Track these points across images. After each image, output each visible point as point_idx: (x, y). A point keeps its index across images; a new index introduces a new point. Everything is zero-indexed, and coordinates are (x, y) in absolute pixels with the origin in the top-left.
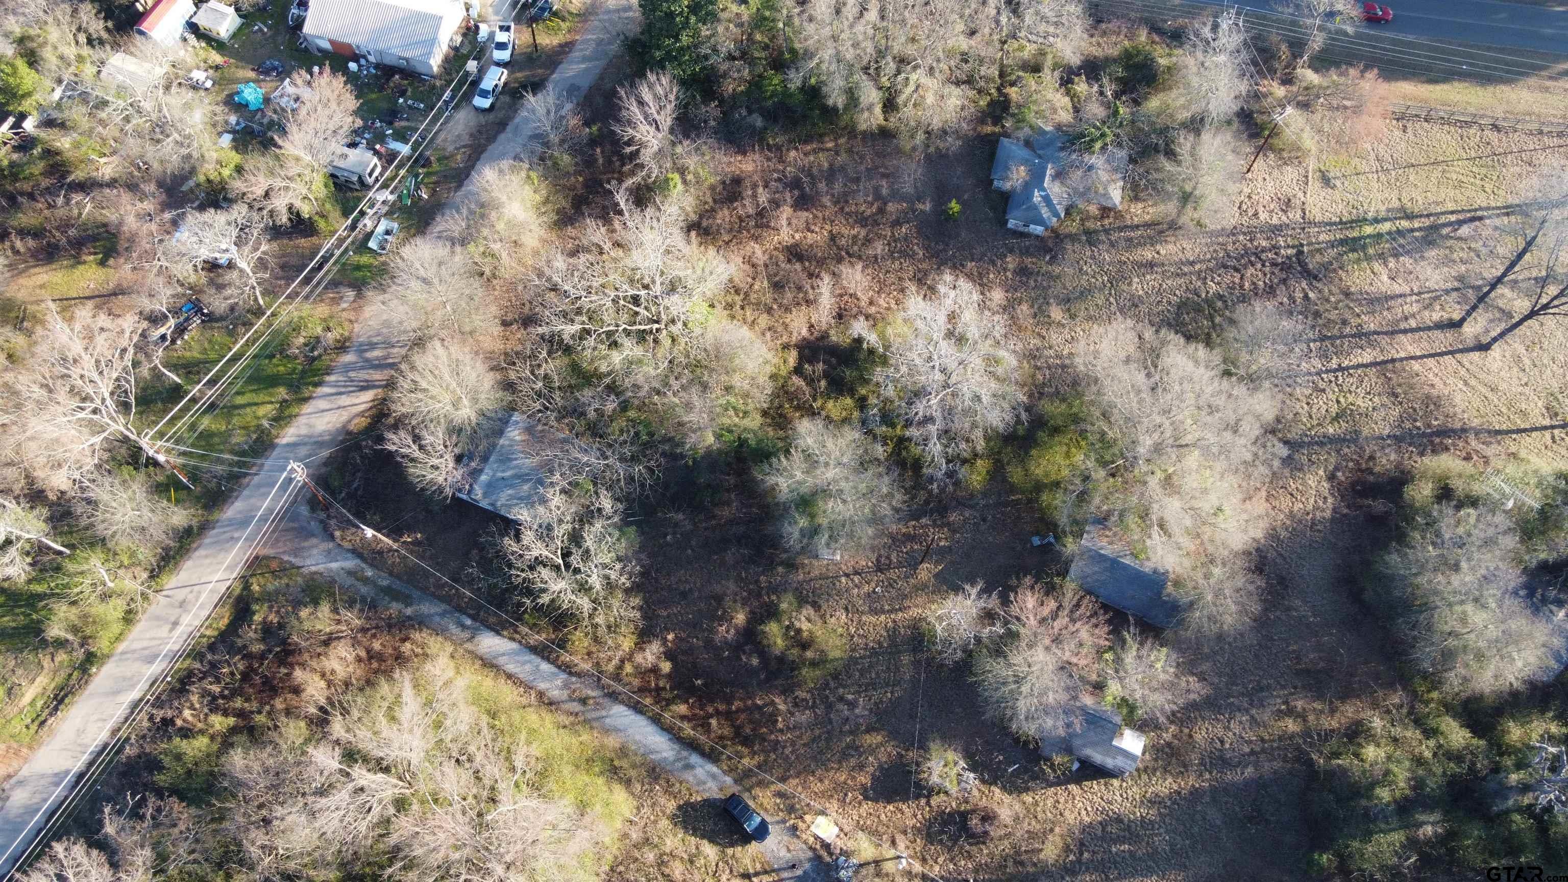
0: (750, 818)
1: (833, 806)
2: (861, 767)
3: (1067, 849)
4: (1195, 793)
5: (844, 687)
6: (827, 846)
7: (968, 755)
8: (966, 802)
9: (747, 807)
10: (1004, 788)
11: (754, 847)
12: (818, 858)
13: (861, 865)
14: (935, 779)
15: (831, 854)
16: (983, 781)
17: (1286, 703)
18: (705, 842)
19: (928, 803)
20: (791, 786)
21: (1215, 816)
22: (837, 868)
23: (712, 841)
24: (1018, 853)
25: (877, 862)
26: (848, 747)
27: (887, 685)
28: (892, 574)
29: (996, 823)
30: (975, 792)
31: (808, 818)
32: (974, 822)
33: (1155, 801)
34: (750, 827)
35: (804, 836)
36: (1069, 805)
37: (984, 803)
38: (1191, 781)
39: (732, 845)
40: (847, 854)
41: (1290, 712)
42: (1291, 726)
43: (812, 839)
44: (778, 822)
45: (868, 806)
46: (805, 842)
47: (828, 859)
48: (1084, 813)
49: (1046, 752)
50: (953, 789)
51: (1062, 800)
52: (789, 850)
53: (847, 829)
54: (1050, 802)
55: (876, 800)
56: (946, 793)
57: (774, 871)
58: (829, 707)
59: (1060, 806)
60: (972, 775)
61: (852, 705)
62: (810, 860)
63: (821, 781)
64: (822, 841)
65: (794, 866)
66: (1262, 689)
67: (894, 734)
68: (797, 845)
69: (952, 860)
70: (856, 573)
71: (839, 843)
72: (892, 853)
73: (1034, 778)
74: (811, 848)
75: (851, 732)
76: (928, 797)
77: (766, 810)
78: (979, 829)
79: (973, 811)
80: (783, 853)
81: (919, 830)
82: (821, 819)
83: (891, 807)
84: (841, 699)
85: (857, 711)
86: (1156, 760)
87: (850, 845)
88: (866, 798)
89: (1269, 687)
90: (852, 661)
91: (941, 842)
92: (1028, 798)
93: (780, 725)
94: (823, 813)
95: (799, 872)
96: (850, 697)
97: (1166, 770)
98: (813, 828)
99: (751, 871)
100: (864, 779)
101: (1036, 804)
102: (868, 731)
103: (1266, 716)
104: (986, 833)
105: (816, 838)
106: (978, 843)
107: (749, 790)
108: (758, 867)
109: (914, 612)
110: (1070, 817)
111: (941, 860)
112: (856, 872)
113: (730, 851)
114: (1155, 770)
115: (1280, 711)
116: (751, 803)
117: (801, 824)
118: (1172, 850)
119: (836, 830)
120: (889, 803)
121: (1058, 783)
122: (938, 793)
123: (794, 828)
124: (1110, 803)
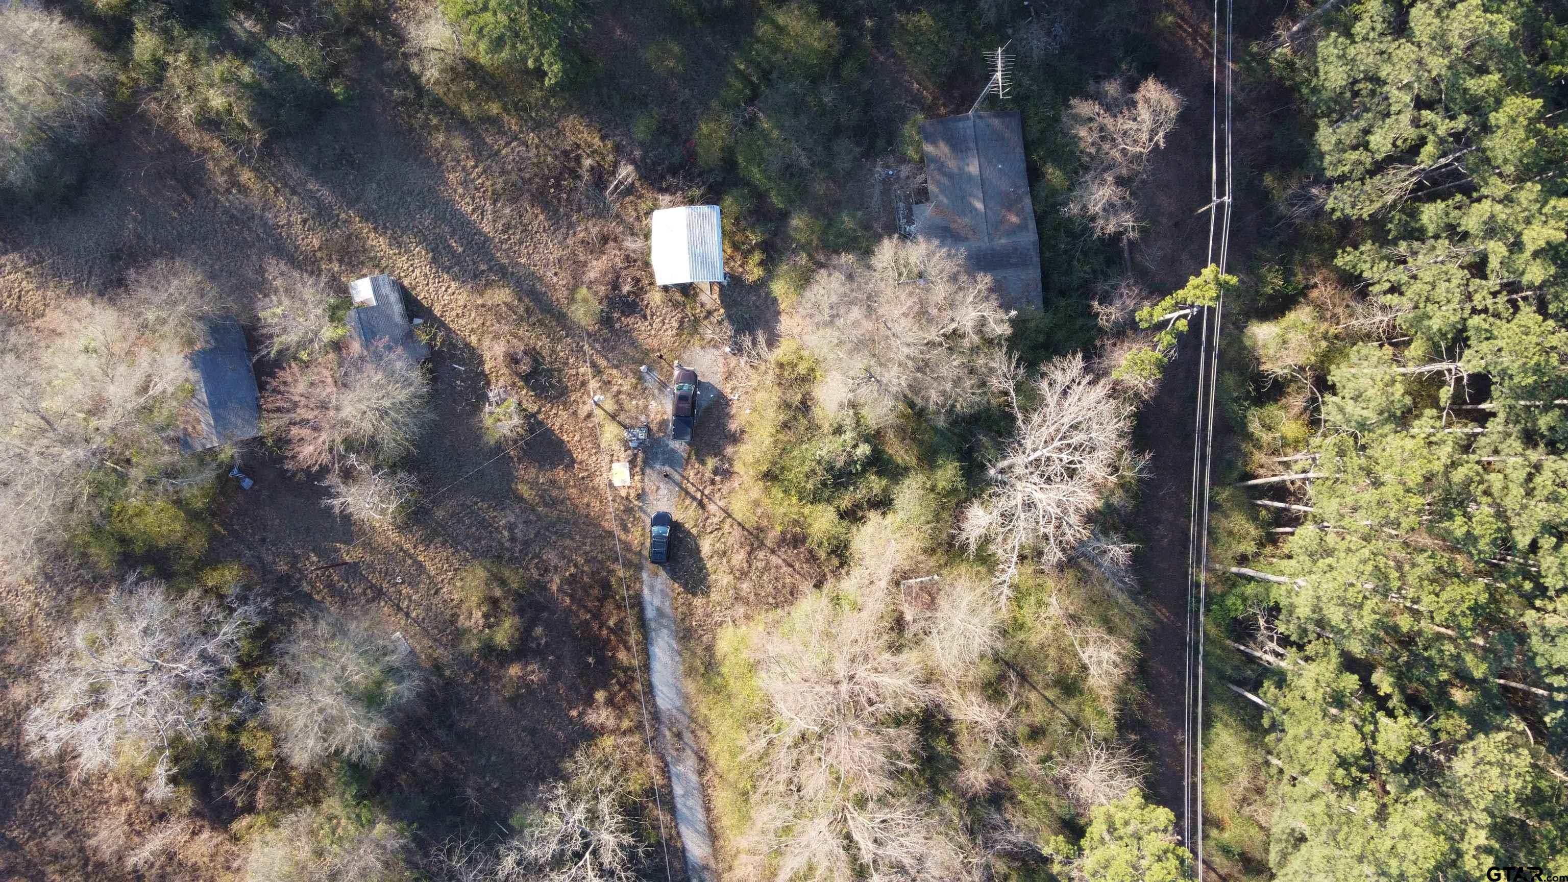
0: (659, 536)
1: (600, 481)
2: (553, 483)
3: (488, 284)
4: (366, 216)
5: (500, 544)
6: (632, 463)
7: (477, 408)
8: (514, 384)
9: (653, 545)
10: (482, 362)
11: (677, 516)
12: (646, 462)
13: (625, 427)
14: (516, 420)
15: (635, 456)
16: (488, 383)
17: (228, 191)
18: (703, 555)
19: (539, 412)
20: (610, 524)
21: (372, 192)
22: (641, 443)
23: (698, 551)
24: (521, 318)
25: (613, 417)
26: (546, 505)
27: (472, 512)
28: (374, 579)
29: (512, 351)
30: (501, 382)
31: (623, 493)
32: (524, 368)
33: (395, 241)
34: (666, 531)
35: (639, 485)
36: (453, 305)
37: (504, 370)
38: (358, 225)
39: (688, 533)
40: (626, 444)
41: (234, 182)
42: (246, 176)
43: (637, 478)
44: (645, 512)
45: (579, 455)
46: (642, 481)
47: (641, 455)
48: (450, 291)
49: (425, 352)
50: (512, 402)
51: (454, 313)
52: (658, 488)
53: (608, 458)
54: (463, 322)
55: (569, 452)
56: (520, 404)
57: (681, 488)
58: (526, 543)
59: (460, 311)
60: (491, 395)
61: (511, 527)
62: (652, 468)
63: (588, 505)
64: (631, 469)
65: (666, 476)
66: (232, 216)
67: (509, 478)
68: (650, 485)
69: (566, 364)
70: (399, 609)
71: (623, 455)
72: (598, 412)
73: (455, 346)
74: (643, 474)
75: (533, 510)
76: (534, 415)
77: (643, 529)
78: (527, 360)
79: (517, 374)
80: (663, 491)
81: (565, 404)
82: (617, 483)
83: (565, 437)
84: (513, 539)
85: (513, 520)
86: (363, 263)
87: (617, 447)
88: (573, 461)
89: (226, 211)
90: (475, 554)
91: (559, 381)
92: (474, 340)
93: (572, 570)
94: (611, 485)
95: (667, 469)
96: (506, 534)
97: (365, 250)
98: (628, 483)
99: (695, 504)
100: (560, 474)
101: (472, 331)
102: (521, 499)
103: (254, 199)
104: (525, 353)
105: (632, 476)
106: (538, 353)
107: (639, 553)
108: (688, 501)
109: (394, 536)
110: (462, 299)
111: (574, 372)
112: (632, 427)
113: (694, 531)
114: (371, 259)
115: (239, 191)
116: (648, 544)
117: (632, 495)
118: (425, 207)
119: (615, 466)
120: (563, 442)
121: (442, 325)
122: (525, 410)
123: (639, 497)
124: (426, 275)
